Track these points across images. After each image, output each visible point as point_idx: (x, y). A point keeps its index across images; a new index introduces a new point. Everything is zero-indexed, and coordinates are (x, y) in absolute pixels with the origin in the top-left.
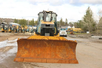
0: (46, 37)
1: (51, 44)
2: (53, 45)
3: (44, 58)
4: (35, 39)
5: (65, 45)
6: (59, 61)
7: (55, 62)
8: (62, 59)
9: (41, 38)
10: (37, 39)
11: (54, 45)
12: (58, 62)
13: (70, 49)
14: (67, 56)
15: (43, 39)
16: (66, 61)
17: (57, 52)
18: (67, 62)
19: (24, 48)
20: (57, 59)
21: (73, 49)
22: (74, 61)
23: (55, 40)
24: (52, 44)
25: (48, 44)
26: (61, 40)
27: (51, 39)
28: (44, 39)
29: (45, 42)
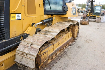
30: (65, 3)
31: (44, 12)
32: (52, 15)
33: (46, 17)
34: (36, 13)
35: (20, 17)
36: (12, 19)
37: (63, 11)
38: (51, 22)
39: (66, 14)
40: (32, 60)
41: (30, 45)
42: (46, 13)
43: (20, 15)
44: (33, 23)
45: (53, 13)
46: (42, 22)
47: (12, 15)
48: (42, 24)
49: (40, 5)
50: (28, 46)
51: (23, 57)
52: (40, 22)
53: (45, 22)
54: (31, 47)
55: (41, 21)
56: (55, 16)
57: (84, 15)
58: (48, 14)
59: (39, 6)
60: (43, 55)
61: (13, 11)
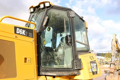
32: (54, 76)
58: (46, 76)
59: (26, 62)
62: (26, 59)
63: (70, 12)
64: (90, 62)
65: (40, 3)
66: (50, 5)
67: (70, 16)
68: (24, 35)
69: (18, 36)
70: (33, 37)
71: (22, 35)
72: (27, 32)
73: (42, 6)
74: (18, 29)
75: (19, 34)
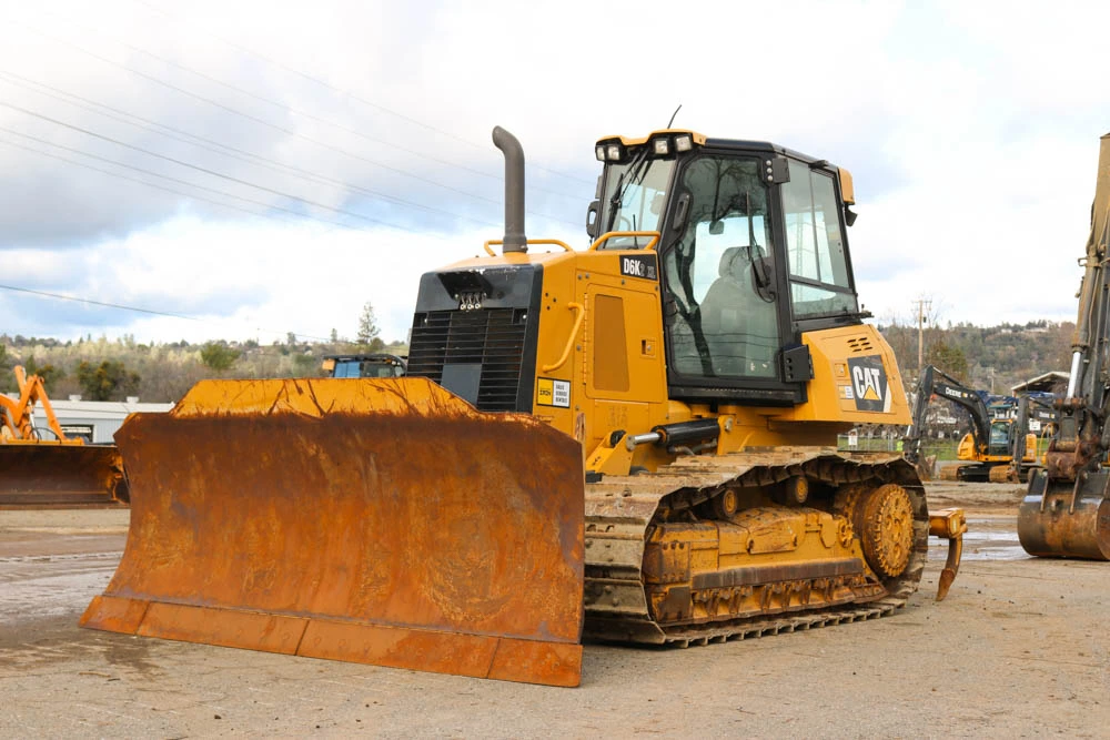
0: (300, 391)
1: (360, 461)
2: (373, 472)
3: (292, 609)
4: (223, 411)
5: (473, 472)
6: (401, 645)
7: (363, 657)
8: (445, 621)
9: (263, 401)
10: (235, 411)
11: (378, 467)
12: (392, 659)
13: (525, 518)
14: (495, 592)
15: (281, 412)
16: (468, 650)
17: (410, 552)
18: (473, 659)
19: (173, 506)
20: (397, 626)
21: (555, 523)
22: (542, 656)
23: (374, 414)
24: (366, 458)
25: (336, 461)
26: (424, 410)
27: (337, 408)
28: (282, 405)
29: (302, 439)
30: (793, 330)
31: (668, 385)
32: (714, 405)
33: (678, 412)
34: (626, 389)
35: (564, 394)
36: (542, 399)
37: (784, 381)
38: (708, 445)
39: (804, 400)
40: (634, 539)
41: (619, 495)
42: (675, 394)
43: (567, 385)
44: (617, 429)
45: (720, 393)
46: (660, 434)
47: (542, 384)
48: (655, 444)
49: (648, 347)
50: (611, 502)
51: (594, 541)
52: (647, 433)
53: (676, 435)
54: (624, 501)
55: (653, 430)
56: (731, 409)
57: (1053, 449)
58: (688, 401)
59: (644, 352)
60: (669, 548)
61: (546, 367)
62: (644, 342)
63: (769, 162)
64: (849, 360)
65: (655, 137)
66: (695, 145)
67: (770, 178)
68: (638, 276)
69: (628, 281)
70: (656, 279)
71: (634, 275)
72: (643, 267)
73: (662, 147)
74: (626, 260)
75: (629, 274)
